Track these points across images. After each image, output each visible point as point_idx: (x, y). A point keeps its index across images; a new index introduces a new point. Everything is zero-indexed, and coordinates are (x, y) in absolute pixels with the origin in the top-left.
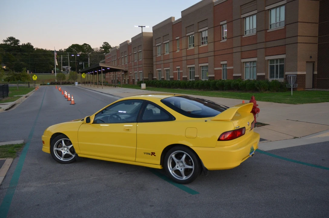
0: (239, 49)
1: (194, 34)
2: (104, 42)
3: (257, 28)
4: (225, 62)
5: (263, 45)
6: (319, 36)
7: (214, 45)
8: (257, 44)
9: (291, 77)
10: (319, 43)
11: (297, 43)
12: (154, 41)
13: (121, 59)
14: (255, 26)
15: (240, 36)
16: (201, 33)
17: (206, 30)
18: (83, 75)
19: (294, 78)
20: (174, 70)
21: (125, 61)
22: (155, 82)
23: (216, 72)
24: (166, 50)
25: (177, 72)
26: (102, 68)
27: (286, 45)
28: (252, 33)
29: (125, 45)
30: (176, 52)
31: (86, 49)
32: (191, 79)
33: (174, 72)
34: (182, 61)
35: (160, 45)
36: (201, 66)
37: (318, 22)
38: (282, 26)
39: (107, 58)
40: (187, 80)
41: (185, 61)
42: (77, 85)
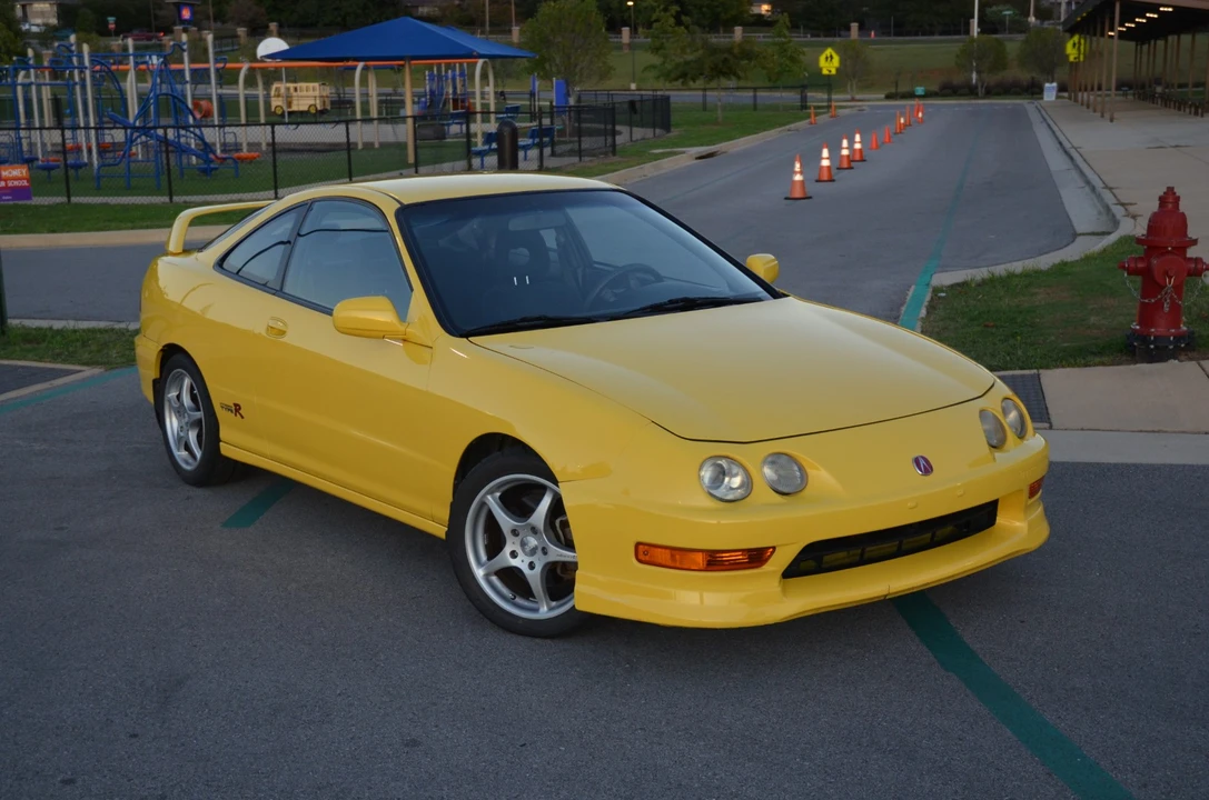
42: (1054, 98)
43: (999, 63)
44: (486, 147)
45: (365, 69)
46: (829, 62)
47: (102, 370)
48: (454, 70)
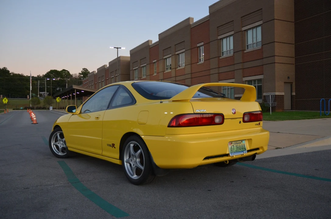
0: (216, 71)
1: (170, 57)
2: (83, 68)
3: (234, 49)
5: (240, 66)
6: (295, 57)
7: (191, 67)
8: (234, 65)
9: (269, 96)
10: (296, 64)
11: (275, 63)
12: (131, 64)
13: (98, 83)
14: (232, 47)
15: (217, 57)
16: (178, 56)
17: (183, 52)
18: (57, 99)
19: (272, 97)
24: (143, 74)
26: (76, 90)
27: (263, 65)
28: (229, 54)
29: (102, 70)
30: (153, 75)
31: (64, 75)
35: (137, 69)
37: (294, 43)
38: (259, 47)
39: (85, 83)
42: (52, 110)
43: (39, 103)
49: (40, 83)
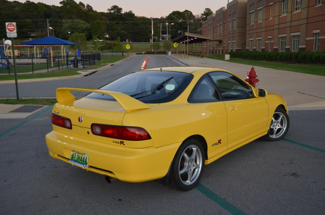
2: (206, 8)
4: (318, 31)
7: (308, 10)
12: (248, 7)
13: (216, 27)
18: (174, 44)
20: (266, 40)
21: (220, 29)
22: (244, 53)
23: (307, 43)
24: (260, 18)
25: (269, 42)
26: (188, 37)
29: (221, 12)
30: (269, 19)
31: (187, 16)
32: (282, 50)
33: (266, 42)
34: (274, 30)
35: (254, 12)
36: (292, 36)
39: (204, 26)
40: (277, 51)
41: (277, 30)
42: (170, 55)
43: (159, 47)
44: (71, 63)
45: (37, 46)
46: (128, 47)
47: (48, 106)
48: (49, 48)
49: (162, 26)
